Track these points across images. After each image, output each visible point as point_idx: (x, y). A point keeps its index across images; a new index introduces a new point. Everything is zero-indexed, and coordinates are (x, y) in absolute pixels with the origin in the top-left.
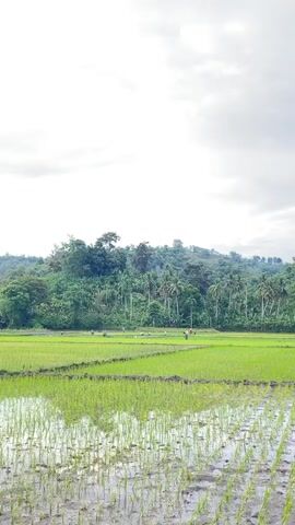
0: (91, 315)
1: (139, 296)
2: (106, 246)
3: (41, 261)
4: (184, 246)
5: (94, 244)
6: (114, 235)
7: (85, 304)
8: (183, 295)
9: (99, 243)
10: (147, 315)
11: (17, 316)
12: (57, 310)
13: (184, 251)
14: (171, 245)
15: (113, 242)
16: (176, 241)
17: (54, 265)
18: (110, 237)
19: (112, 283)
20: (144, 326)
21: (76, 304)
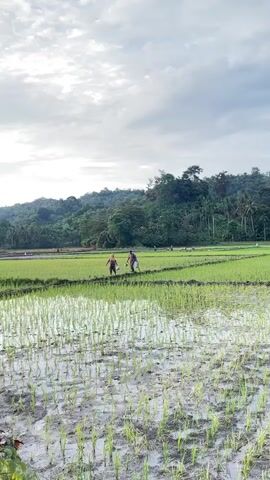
0: (181, 234)
1: (220, 217)
2: (191, 178)
3: (142, 193)
4: (261, 172)
5: (181, 176)
6: (197, 168)
7: (176, 226)
8: (256, 213)
9: (185, 175)
10: (227, 232)
11: (123, 238)
12: (154, 231)
13: (261, 176)
14: (249, 173)
15: (197, 174)
16: (254, 169)
17: (150, 195)
18: (194, 169)
19: (197, 207)
20: (225, 241)
21: (168, 226)
